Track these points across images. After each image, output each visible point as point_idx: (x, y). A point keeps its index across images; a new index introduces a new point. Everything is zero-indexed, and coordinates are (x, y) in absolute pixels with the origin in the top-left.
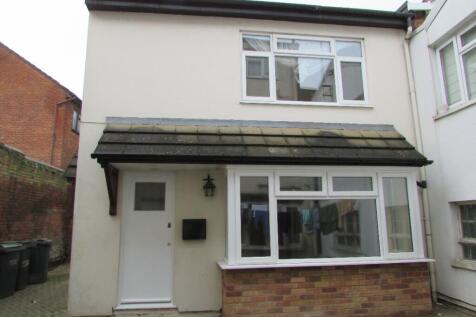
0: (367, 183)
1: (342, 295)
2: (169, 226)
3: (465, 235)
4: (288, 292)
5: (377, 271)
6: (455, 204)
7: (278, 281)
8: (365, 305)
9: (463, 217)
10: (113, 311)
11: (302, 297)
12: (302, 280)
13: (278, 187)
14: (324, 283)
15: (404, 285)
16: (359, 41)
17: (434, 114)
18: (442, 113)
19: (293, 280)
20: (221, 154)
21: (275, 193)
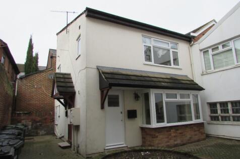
0: (188, 96)
1: (184, 135)
2: (121, 113)
3: (211, 113)
4: (170, 135)
5: (192, 126)
6: (208, 103)
7: (167, 131)
8: (190, 138)
9: (211, 107)
10: (104, 150)
11: (175, 137)
12: (174, 130)
13: (165, 97)
14: (179, 131)
15: (199, 131)
16: (177, 44)
17: (201, 73)
18: (205, 73)
19: (172, 130)
20: (141, 84)
21: (165, 99)
